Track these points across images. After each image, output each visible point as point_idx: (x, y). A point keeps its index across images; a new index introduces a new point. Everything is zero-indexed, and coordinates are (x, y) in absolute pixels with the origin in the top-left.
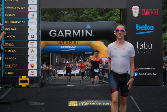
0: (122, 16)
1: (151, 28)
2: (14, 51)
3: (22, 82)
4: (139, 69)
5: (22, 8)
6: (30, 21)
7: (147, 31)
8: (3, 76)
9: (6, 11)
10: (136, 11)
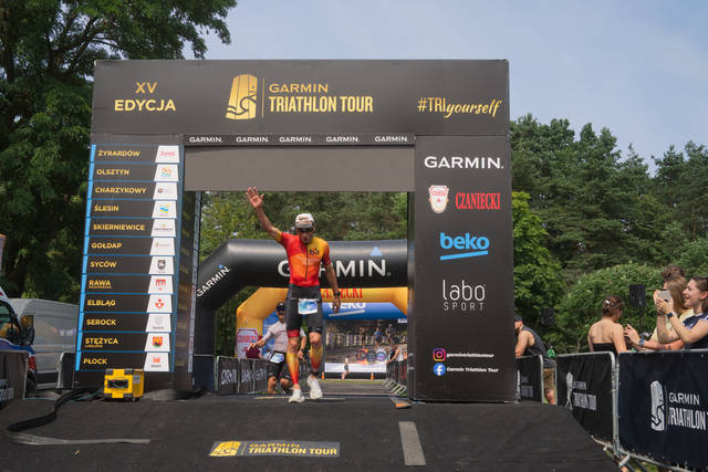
1: (483, 243)
2: (112, 303)
4: (448, 355)
5: (138, 191)
6: (156, 224)
7: (471, 250)
8: (77, 369)
9: (97, 199)
10: (439, 199)
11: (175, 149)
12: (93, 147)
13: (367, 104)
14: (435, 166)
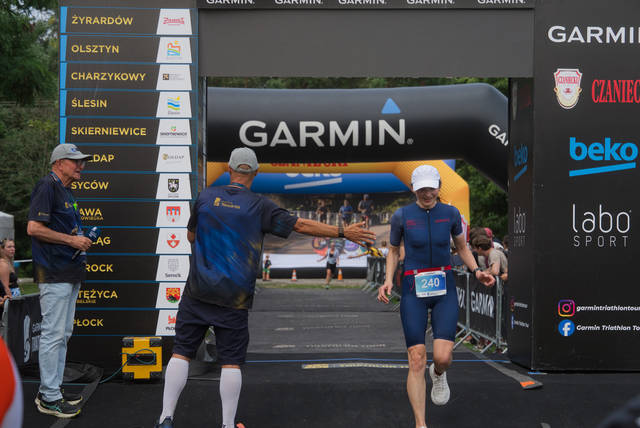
2: (106, 241)
3: (135, 360)
4: (579, 309)
5: (134, 77)
6: (163, 127)
7: (613, 162)
9: (75, 89)
10: (568, 88)
11: (184, 14)
12: (64, 10)
14: (564, 40)
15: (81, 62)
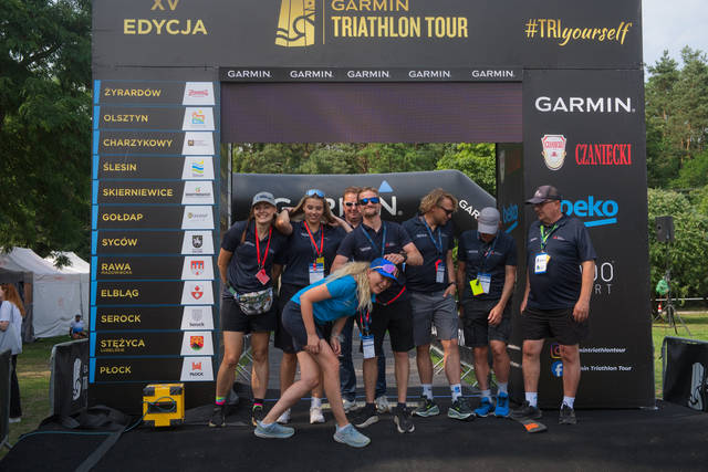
0: (502, 165)
1: (610, 208)
2: (135, 294)
3: (154, 408)
5: (162, 143)
6: (188, 188)
8: (92, 380)
9: (106, 155)
10: (554, 152)
11: (208, 87)
12: (97, 84)
13: (460, 28)
14: (549, 109)
15: (112, 130)
